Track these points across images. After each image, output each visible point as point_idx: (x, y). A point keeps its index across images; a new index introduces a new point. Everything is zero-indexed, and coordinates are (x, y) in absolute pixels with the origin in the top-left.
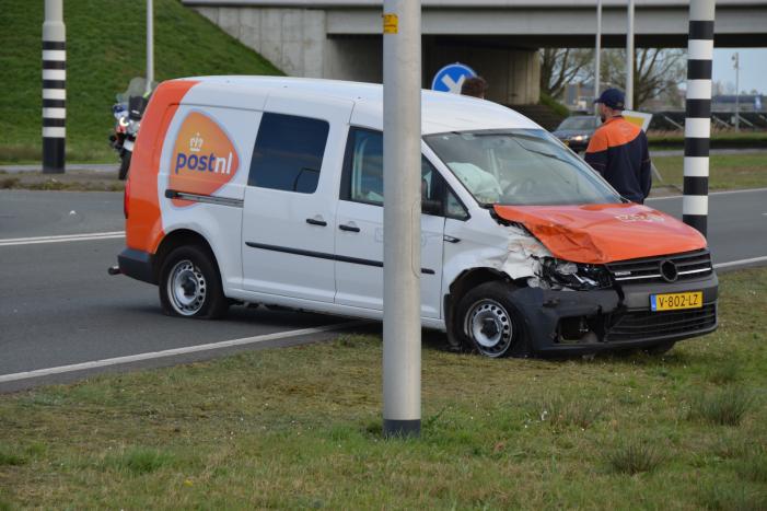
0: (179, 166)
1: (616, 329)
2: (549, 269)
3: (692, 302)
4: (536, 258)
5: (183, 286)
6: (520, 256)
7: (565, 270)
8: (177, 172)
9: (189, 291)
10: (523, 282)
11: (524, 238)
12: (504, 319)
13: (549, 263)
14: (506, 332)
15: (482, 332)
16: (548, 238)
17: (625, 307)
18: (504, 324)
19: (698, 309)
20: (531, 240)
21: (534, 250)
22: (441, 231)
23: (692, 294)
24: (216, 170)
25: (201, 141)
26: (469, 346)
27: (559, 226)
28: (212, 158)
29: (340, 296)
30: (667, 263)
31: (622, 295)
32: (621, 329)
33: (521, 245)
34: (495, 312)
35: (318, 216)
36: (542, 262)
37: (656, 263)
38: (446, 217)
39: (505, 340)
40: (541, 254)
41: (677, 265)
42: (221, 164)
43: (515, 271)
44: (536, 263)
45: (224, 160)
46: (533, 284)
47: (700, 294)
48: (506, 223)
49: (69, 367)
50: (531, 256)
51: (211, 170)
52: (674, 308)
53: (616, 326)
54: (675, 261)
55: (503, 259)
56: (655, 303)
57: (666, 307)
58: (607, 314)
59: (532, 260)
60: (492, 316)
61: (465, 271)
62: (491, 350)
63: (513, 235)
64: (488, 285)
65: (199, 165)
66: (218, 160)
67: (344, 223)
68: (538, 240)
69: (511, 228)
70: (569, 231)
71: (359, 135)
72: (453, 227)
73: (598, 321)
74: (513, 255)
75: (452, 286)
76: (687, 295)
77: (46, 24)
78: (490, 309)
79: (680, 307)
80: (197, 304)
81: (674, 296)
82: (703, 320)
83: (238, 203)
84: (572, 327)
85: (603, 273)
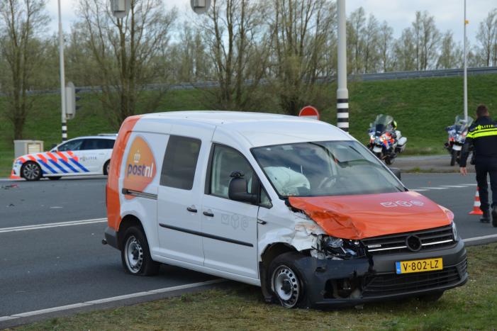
0: (129, 173)
1: (369, 288)
2: (324, 246)
3: (433, 266)
4: (315, 235)
5: (132, 253)
6: (303, 234)
7: (334, 244)
8: (128, 176)
9: (136, 257)
10: (307, 253)
11: (306, 220)
12: (294, 280)
13: (326, 239)
14: (295, 289)
15: (282, 289)
16: (322, 221)
17: (375, 271)
18: (294, 283)
19: (440, 270)
20: (311, 222)
21: (314, 229)
22: (256, 216)
23: (433, 260)
24: (145, 175)
25: (139, 155)
26: (276, 300)
27: (330, 212)
28: (144, 167)
29: (207, 261)
30: (412, 238)
31: (371, 263)
32: (373, 288)
33: (303, 226)
34: (288, 275)
35: (193, 205)
36: (320, 238)
37: (404, 238)
38: (259, 206)
39: (295, 295)
40: (318, 232)
41: (420, 239)
42: (148, 170)
43: (300, 245)
44: (315, 239)
45: (149, 168)
46: (314, 254)
47: (440, 260)
48: (295, 210)
49: (58, 308)
50: (312, 234)
51: (143, 175)
52: (417, 270)
53: (368, 286)
54: (420, 236)
55: (292, 236)
56: (400, 268)
57: (409, 270)
58: (360, 277)
59: (312, 237)
60: (287, 278)
61: (269, 245)
62: (288, 302)
63: (298, 218)
64: (284, 256)
65: (138, 172)
66: (147, 168)
67: (206, 210)
68: (316, 223)
69: (297, 214)
70: (336, 215)
71: (217, 149)
72: (263, 213)
73: (357, 282)
74: (298, 233)
75: (263, 255)
76: (428, 261)
77: (338, 90)
78: (285, 273)
79: (422, 270)
80: (139, 265)
81: (416, 262)
82: (446, 278)
83: (154, 197)
84: (334, 286)
85: (362, 248)
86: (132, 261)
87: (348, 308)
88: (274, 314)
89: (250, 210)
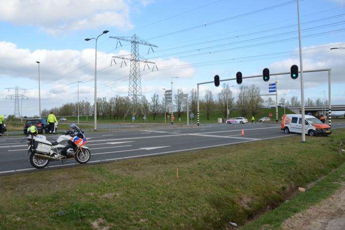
2: (317, 129)
16: (317, 127)
17: (323, 132)
25: (287, 119)
26: (310, 135)
32: (323, 134)
34: (312, 133)
35: (297, 125)
37: (326, 129)
39: (313, 135)
43: (314, 129)
45: (289, 121)
47: (330, 131)
56: (326, 132)
61: (309, 129)
63: (314, 126)
64: (311, 131)
65: (287, 121)
67: (299, 126)
71: (300, 119)
73: (321, 133)
75: (308, 131)
81: (328, 131)
82: (330, 133)
83: (291, 124)
84: (319, 134)
85: (321, 129)
86: (286, 132)
87: (319, 136)
88: (310, 137)
89: (307, 126)
